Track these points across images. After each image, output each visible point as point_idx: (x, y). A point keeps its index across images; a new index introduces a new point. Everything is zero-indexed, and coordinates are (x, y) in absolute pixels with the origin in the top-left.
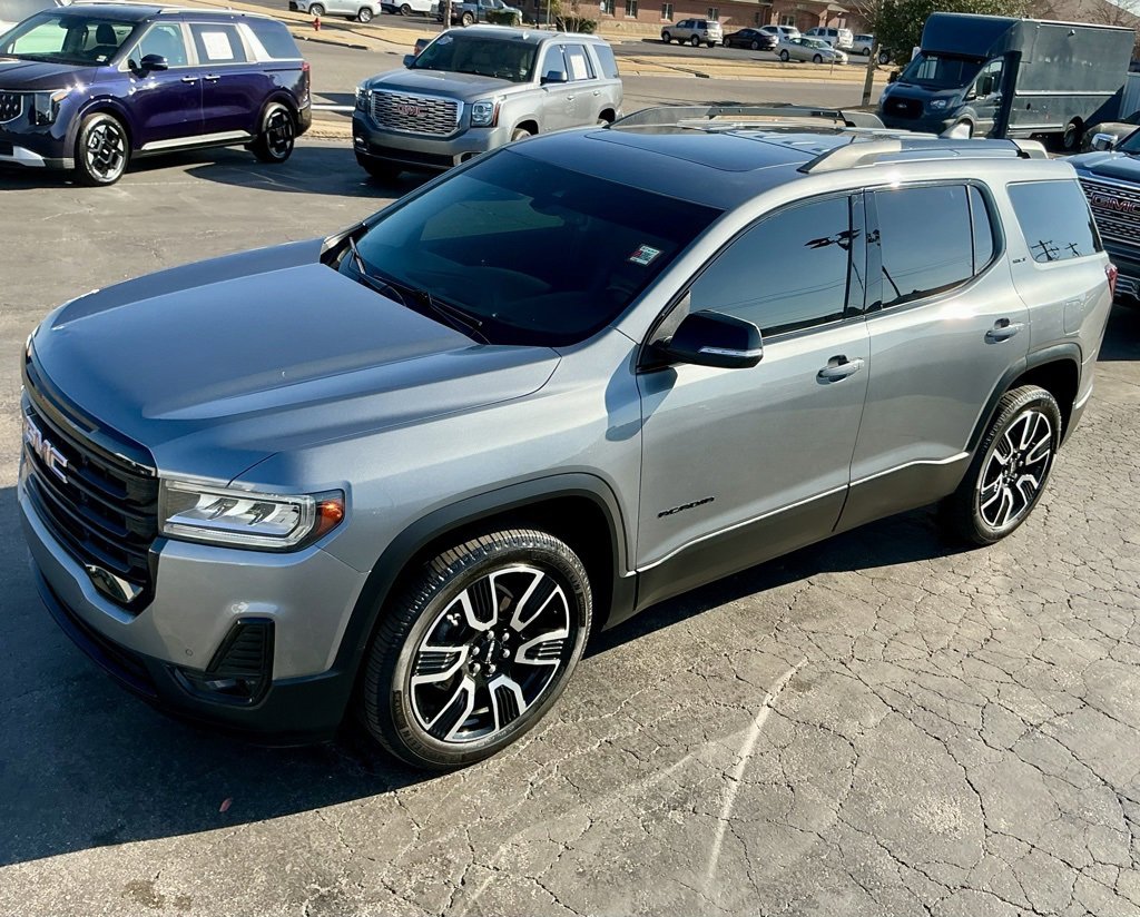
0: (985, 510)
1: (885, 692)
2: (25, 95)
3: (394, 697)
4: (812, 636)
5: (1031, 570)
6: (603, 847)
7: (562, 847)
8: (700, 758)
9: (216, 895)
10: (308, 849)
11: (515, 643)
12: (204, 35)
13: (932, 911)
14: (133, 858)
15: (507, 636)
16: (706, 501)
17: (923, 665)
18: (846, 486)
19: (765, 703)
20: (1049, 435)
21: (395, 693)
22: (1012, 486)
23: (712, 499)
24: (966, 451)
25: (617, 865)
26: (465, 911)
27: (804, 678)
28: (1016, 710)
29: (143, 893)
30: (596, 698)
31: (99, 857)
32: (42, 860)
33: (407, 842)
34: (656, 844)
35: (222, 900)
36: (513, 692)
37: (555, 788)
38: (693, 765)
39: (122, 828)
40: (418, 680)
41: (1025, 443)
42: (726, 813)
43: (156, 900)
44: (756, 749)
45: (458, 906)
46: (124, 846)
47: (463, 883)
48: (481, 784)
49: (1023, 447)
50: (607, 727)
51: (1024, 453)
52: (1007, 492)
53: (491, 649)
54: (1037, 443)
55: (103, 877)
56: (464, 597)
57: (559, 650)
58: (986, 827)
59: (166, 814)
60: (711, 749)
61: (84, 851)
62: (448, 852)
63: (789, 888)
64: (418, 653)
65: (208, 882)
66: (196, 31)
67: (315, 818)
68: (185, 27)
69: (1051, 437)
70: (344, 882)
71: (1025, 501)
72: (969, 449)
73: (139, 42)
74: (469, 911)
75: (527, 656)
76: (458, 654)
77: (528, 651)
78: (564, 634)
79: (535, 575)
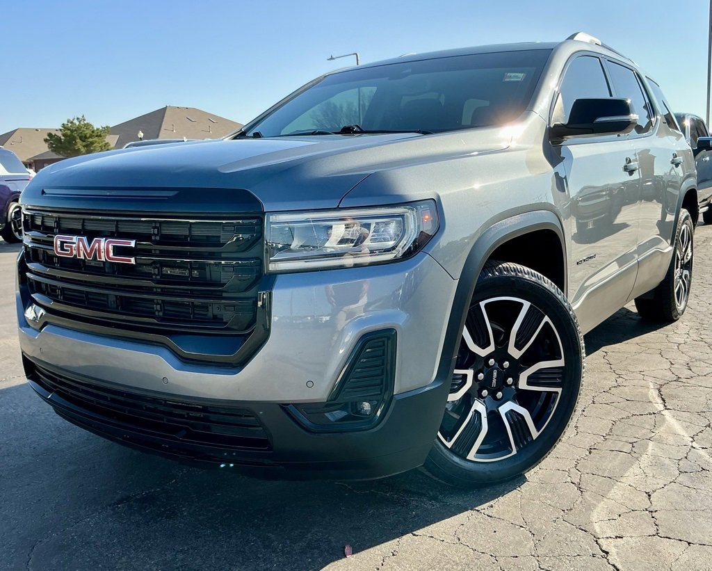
11: (515, 370)
15: (507, 363)
16: (592, 257)
18: (637, 261)
20: (690, 243)
23: (594, 256)
41: (684, 247)
52: (681, 281)
54: (687, 248)
57: (558, 379)
71: (687, 288)
72: (671, 244)
75: (529, 383)
76: (465, 376)
77: (529, 378)
78: (560, 363)
79: (521, 305)
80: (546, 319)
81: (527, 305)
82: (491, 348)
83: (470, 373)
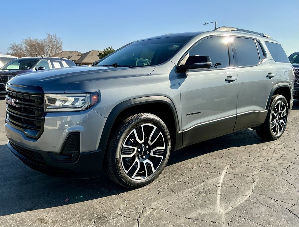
0: (273, 129)
1: (257, 167)
2: (9, 76)
3: (117, 160)
4: (232, 159)
5: (288, 144)
6: (184, 202)
7: (171, 203)
8: (208, 183)
9: (65, 219)
10: (93, 208)
11: (150, 149)
12: (54, 63)
13: (290, 210)
14: (38, 213)
15: (147, 147)
16: (199, 113)
17: (266, 162)
18: (236, 115)
19: (223, 171)
20: (286, 109)
21: (116, 158)
22: (278, 123)
23: (201, 113)
24: (266, 110)
25: (189, 206)
26: (144, 218)
27: (233, 166)
28: (296, 168)
29: (42, 220)
30: (174, 173)
31: (28, 213)
32: (10, 215)
33: (124, 205)
34: (200, 201)
35: (67, 220)
36: (150, 165)
37: (166, 191)
38: (206, 184)
39: (35, 207)
40: (123, 156)
41: (280, 110)
42: (219, 193)
43: (46, 222)
44: (224, 180)
45: (142, 217)
46: (36, 211)
47: (142, 212)
48: (144, 191)
49: (280, 112)
50: (178, 178)
51: (280, 113)
52: (277, 124)
53: (143, 150)
54: (283, 111)
55: (29, 218)
56: (134, 130)
57: (163, 153)
58: (298, 191)
59: (49, 203)
60: (210, 181)
61: (23, 212)
62: (137, 206)
63: (244, 208)
64: (123, 147)
65: (62, 217)
66: (52, 62)
67: (95, 201)
68: (49, 61)
69: (286, 110)
70: (105, 214)
71: (282, 128)
72: (266, 109)
73: (37, 64)
74: (146, 218)
75: (154, 154)
76: (134, 149)
77: (154, 152)
78: (163, 148)
79: (154, 128)
80: (161, 133)
81: (155, 128)
82: (143, 141)
83: (136, 148)
